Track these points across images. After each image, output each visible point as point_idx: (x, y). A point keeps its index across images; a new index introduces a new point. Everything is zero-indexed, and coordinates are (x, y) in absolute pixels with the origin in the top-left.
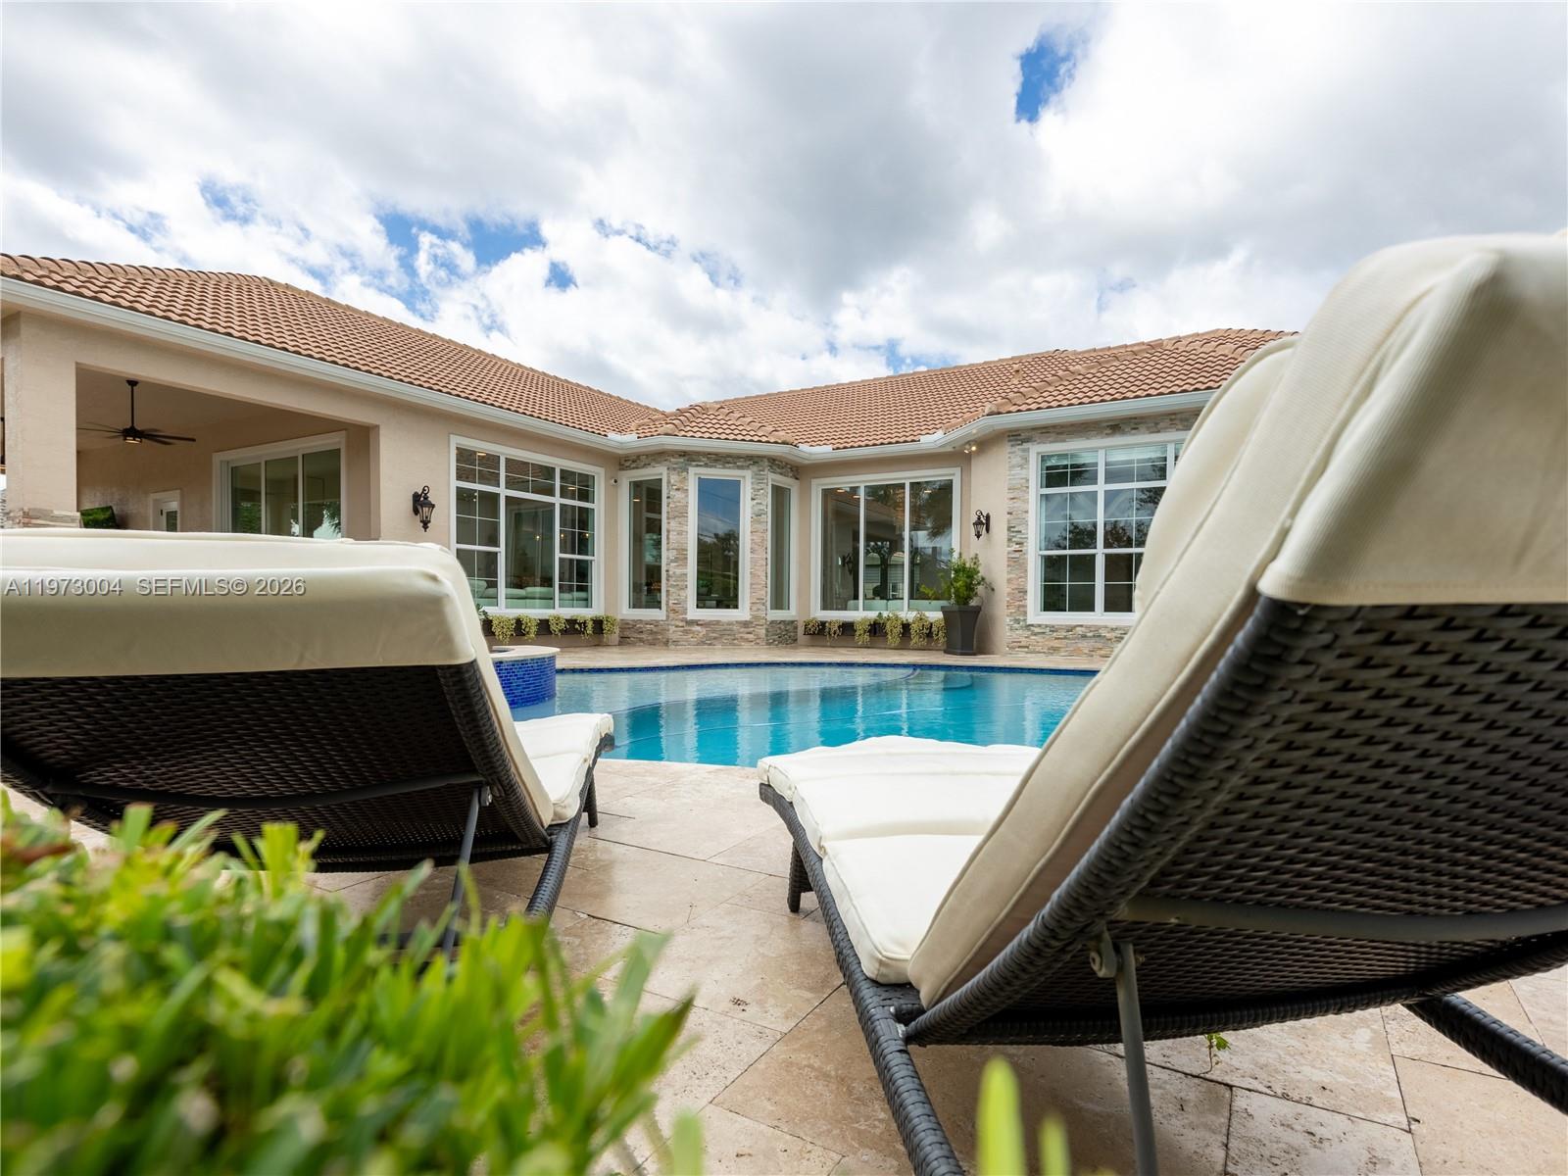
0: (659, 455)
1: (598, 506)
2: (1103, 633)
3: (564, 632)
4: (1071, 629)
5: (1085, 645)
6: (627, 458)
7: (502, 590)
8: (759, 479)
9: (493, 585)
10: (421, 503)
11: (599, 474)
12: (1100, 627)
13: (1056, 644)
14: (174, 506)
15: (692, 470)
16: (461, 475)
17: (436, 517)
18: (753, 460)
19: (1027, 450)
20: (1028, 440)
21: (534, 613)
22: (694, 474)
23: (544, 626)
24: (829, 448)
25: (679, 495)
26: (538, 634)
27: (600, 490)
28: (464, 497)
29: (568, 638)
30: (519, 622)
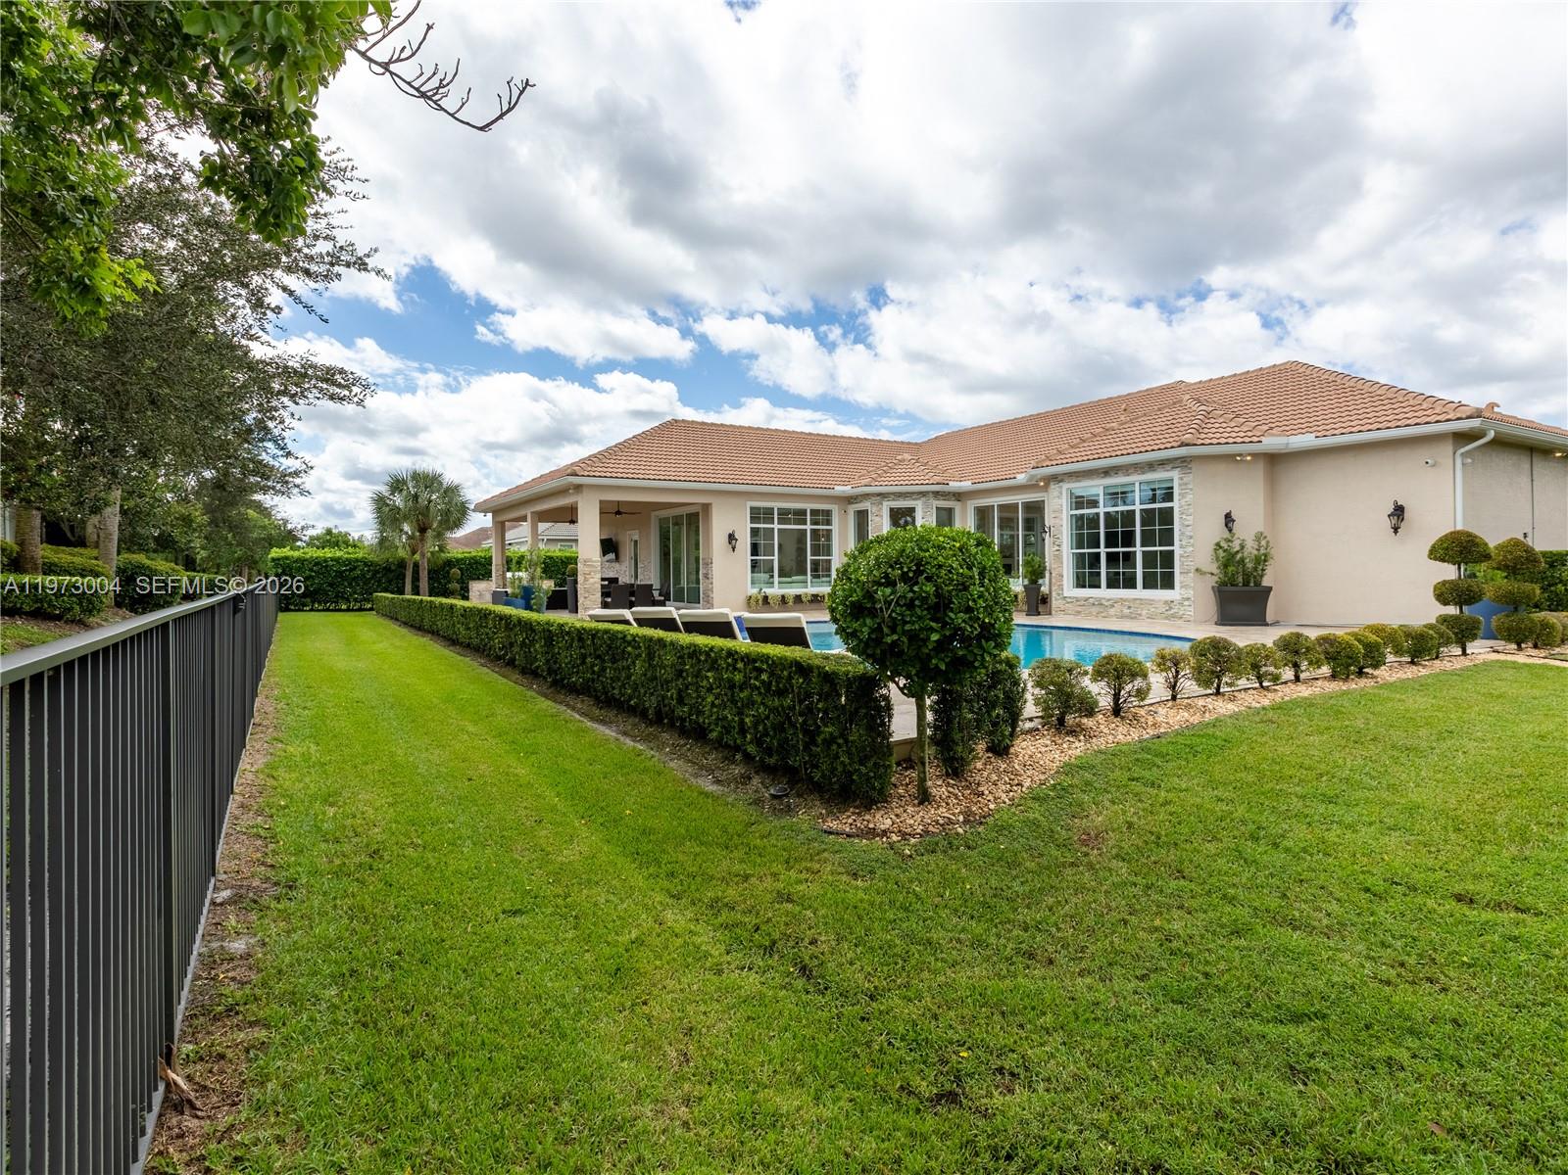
0: (866, 496)
1: (835, 527)
2: (1103, 602)
3: (811, 602)
4: (1086, 600)
5: (1094, 610)
6: (851, 497)
7: (776, 579)
8: (926, 506)
9: (772, 577)
10: (731, 537)
11: (835, 508)
12: (1101, 599)
13: (1079, 609)
14: (636, 537)
15: (885, 503)
16: (753, 520)
17: (738, 545)
18: (923, 494)
19: (1061, 487)
20: (1062, 481)
21: (791, 591)
22: (887, 505)
23: (798, 599)
24: (970, 483)
25: (877, 519)
26: (795, 603)
27: (835, 519)
28: (755, 532)
29: (813, 606)
30: (783, 597)
